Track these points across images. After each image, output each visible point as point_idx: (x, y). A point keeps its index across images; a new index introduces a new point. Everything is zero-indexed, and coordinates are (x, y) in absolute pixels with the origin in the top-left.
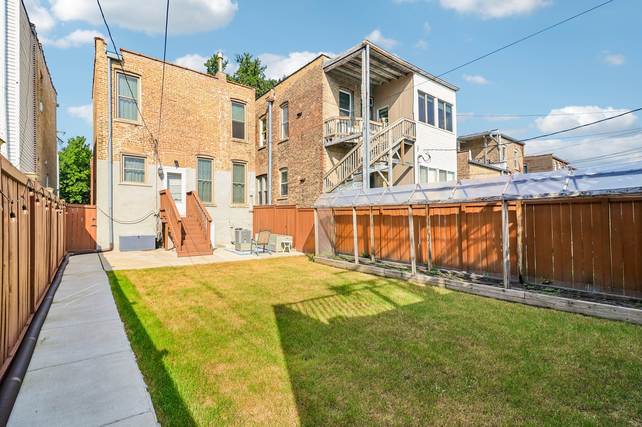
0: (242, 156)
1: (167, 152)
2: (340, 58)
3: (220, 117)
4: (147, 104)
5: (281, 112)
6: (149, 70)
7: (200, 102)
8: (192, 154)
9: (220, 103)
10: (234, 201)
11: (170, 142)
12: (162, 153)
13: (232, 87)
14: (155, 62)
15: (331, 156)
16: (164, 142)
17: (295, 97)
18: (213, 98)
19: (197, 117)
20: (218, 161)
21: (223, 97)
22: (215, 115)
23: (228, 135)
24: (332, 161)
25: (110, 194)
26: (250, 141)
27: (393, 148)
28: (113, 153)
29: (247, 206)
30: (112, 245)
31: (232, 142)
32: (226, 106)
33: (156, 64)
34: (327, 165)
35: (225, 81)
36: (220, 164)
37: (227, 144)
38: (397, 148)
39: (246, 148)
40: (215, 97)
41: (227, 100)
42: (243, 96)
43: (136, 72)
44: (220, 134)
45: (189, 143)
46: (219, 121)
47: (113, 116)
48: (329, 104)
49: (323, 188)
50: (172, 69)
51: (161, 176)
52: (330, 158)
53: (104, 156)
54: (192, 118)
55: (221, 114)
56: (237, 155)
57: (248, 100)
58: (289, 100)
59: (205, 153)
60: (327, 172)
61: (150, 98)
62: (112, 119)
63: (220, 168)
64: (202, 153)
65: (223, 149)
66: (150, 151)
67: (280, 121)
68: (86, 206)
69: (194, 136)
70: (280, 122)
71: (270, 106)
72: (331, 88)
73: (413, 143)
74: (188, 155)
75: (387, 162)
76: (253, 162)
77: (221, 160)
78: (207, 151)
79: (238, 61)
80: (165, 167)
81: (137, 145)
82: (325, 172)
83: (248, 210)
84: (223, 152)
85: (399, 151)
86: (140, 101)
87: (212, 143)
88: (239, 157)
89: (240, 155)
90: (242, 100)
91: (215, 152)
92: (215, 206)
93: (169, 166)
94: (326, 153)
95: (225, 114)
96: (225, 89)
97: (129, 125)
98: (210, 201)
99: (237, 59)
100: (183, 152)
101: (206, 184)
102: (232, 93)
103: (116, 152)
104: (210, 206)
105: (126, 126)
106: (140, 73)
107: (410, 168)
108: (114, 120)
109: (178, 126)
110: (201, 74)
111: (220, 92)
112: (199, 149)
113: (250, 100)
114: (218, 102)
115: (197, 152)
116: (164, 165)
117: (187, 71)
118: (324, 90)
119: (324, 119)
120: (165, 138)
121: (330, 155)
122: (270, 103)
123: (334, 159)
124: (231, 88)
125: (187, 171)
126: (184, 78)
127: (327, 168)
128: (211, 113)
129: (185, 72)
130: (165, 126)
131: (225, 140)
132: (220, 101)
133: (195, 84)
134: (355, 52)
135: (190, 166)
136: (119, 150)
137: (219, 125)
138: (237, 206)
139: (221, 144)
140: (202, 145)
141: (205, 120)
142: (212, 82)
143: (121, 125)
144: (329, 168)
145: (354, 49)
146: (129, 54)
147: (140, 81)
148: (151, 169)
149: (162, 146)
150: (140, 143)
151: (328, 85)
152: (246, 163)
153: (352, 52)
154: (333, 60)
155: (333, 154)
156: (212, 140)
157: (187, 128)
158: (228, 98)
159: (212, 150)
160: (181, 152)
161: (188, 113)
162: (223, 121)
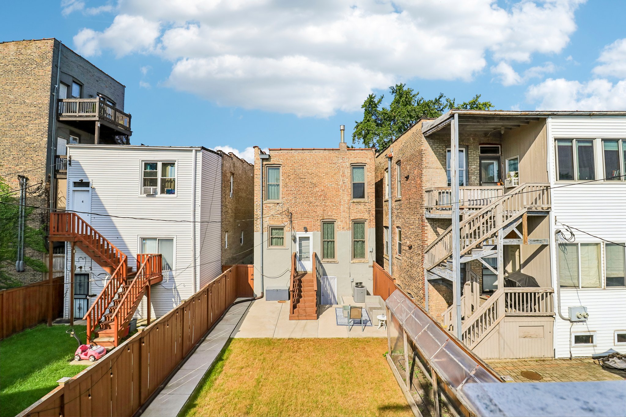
0: (362, 215)
1: (299, 221)
2: (434, 126)
3: (341, 183)
4: (286, 185)
5: (398, 169)
6: (287, 159)
7: (324, 174)
8: (318, 220)
9: (341, 171)
10: (354, 256)
11: (301, 212)
12: (295, 221)
13: (352, 153)
14: (291, 151)
15: (435, 226)
16: (297, 213)
17: (404, 158)
18: (335, 168)
19: (322, 187)
20: (339, 223)
21: (344, 164)
22: (337, 182)
23: (348, 198)
24: (436, 232)
25: (262, 257)
26: (369, 200)
27: (504, 228)
28: (264, 227)
29: (366, 262)
30: (263, 293)
31: (352, 204)
32: (346, 172)
33: (291, 153)
34: (429, 237)
35: (346, 149)
36: (341, 225)
37: (347, 206)
38: (515, 224)
39: (365, 207)
40: (336, 166)
41: (348, 166)
42: (362, 159)
43: (278, 163)
44: (341, 198)
45: (315, 211)
46: (340, 187)
47: (264, 200)
48: (431, 170)
49: (424, 263)
50: (303, 152)
51: (295, 240)
52: (433, 229)
53: (258, 229)
54: (318, 189)
55: (342, 180)
56: (357, 215)
57: (367, 161)
58: (401, 160)
59: (328, 217)
60: (429, 244)
61: (287, 180)
62: (263, 202)
63: (341, 228)
64: (325, 217)
65: (344, 211)
66: (287, 222)
67: (397, 178)
68: (249, 266)
69: (319, 204)
70: (396, 180)
71: (389, 162)
72: (434, 152)
73: (548, 213)
74: (314, 220)
75: (496, 246)
76: (373, 219)
77: (342, 221)
78: (330, 215)
79: (393, 92)
80: (297, 233)
81: (278, 219)
82: (426, 245)
83: (368, 265)
84: (344, 214)
85: (520, 227)
86: (281, 184)
87: (334, 208)
88: (358, 216)
89: (359, 215)
90: (361, 163)
91: (337, 215)
92: (337, 262)
93: (300, 231)
94: (428, 224)
95: (345, 179)
96: (345, 157)
97: (274, 204)
98: (334, 258)
99: (392, 91)
100: (310, 219)
101: (330, 243)
102: (352, 159)
103: (265, 225)
104: (333, 262)
105: (271, 205)
106: (281, 163)
107: (543, 247)
108: (264, 202)
109: (307, 198)
110: (325, 150)
111: (341, 161)
112: (323, 214)
113: (369, 160)
114: (339, 170)
115: (321, 218)
116: (297, 231)
117: (314, 151)
118: (424, 156)
119: (424, 188)
120: (297, 209)
121: (433, 225)
122: (390, 159)
123: (439, 230)
124: (351, 155)
125: (314, 235)
126: (312, 157)
127: (428, 240)
128: (333, 181)
129: (312, 153)
130: (298, 200)
131: (346, 202)
132: (341, 169)
133: (321, 160)
134: (446, 120)
135: (316, 230)
136: (267, 223)
137: (340, 190)
138: (357, 262)
139: (342, 207)
140: (326, 210)
141: (328, 188)
142: (335, 154)
143: (268, 205)
144: (432, 241)
145: (444, 118)
146: (274, 151)
147: (281, 168)
148: (287, 235)
149: (295, 216)
150: (280, 217)
151: (430, 149)
152: (366, 221)
153: (443, 120)
154: (429, 126)
155: (437, 224)
156: (334, 205)
157: (314, 198)
158: (348, 164)
159: (334, 213)
160: (309, 219)
161: (315, 185)
162: (344, 186)
